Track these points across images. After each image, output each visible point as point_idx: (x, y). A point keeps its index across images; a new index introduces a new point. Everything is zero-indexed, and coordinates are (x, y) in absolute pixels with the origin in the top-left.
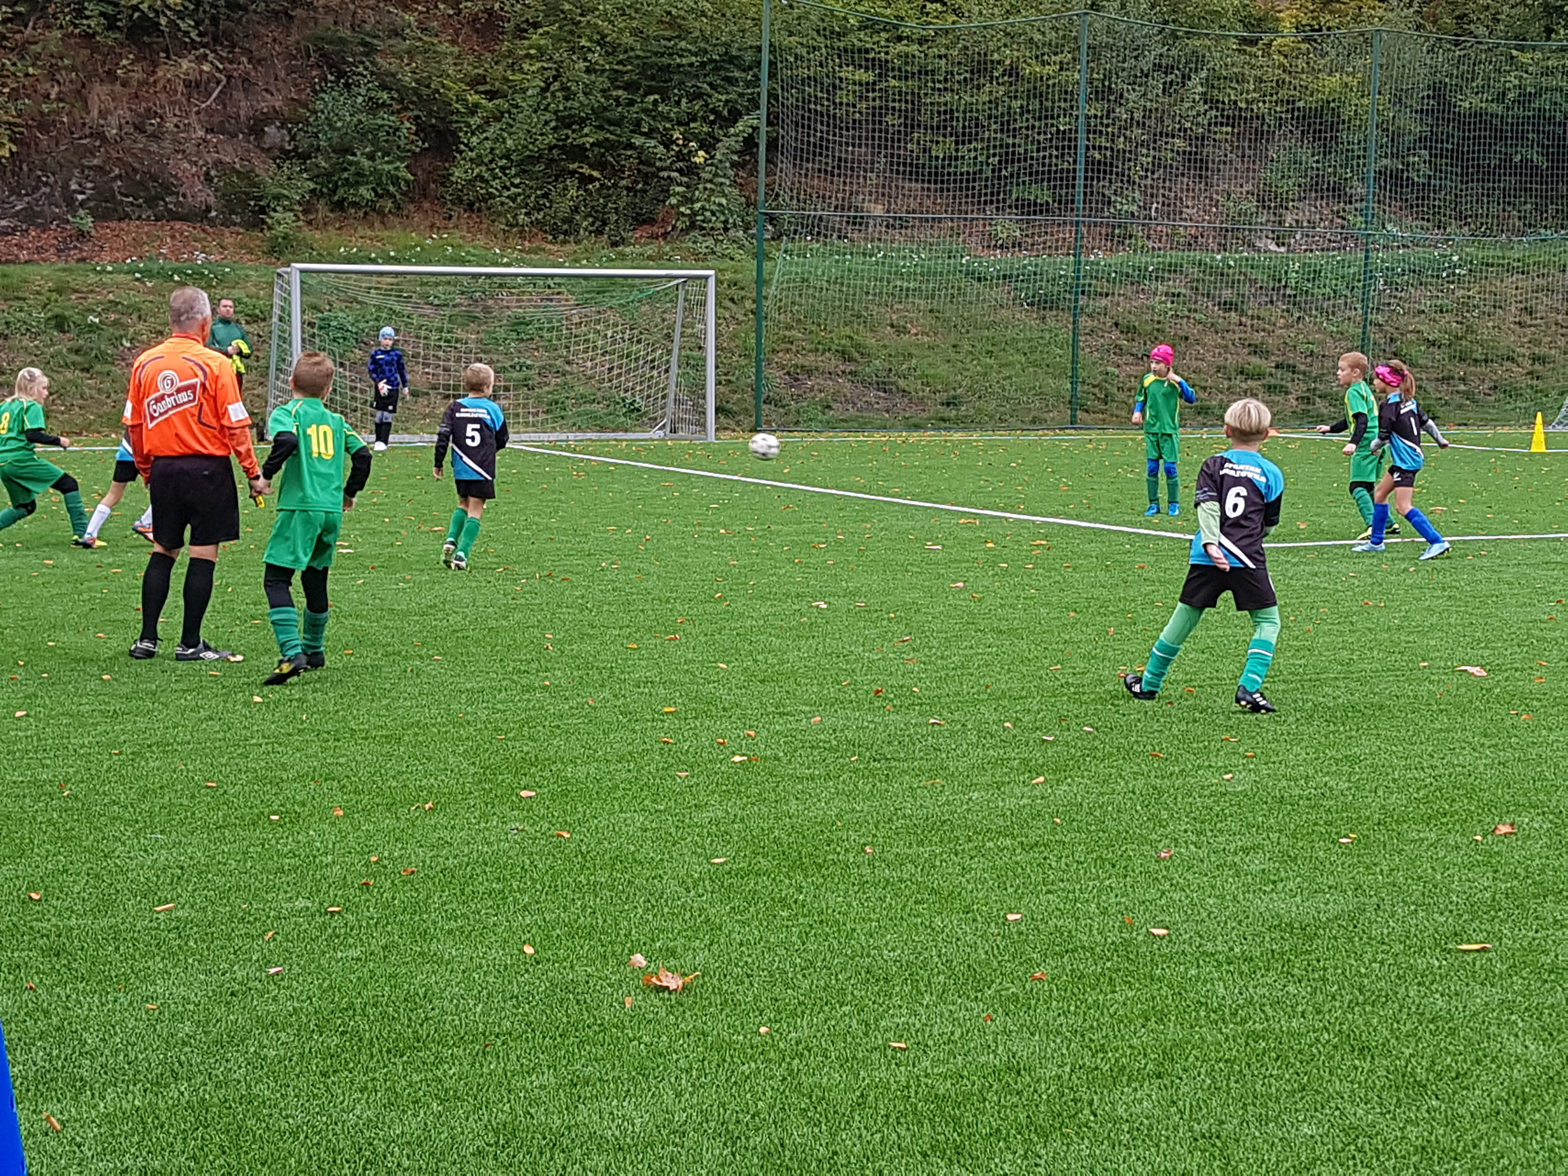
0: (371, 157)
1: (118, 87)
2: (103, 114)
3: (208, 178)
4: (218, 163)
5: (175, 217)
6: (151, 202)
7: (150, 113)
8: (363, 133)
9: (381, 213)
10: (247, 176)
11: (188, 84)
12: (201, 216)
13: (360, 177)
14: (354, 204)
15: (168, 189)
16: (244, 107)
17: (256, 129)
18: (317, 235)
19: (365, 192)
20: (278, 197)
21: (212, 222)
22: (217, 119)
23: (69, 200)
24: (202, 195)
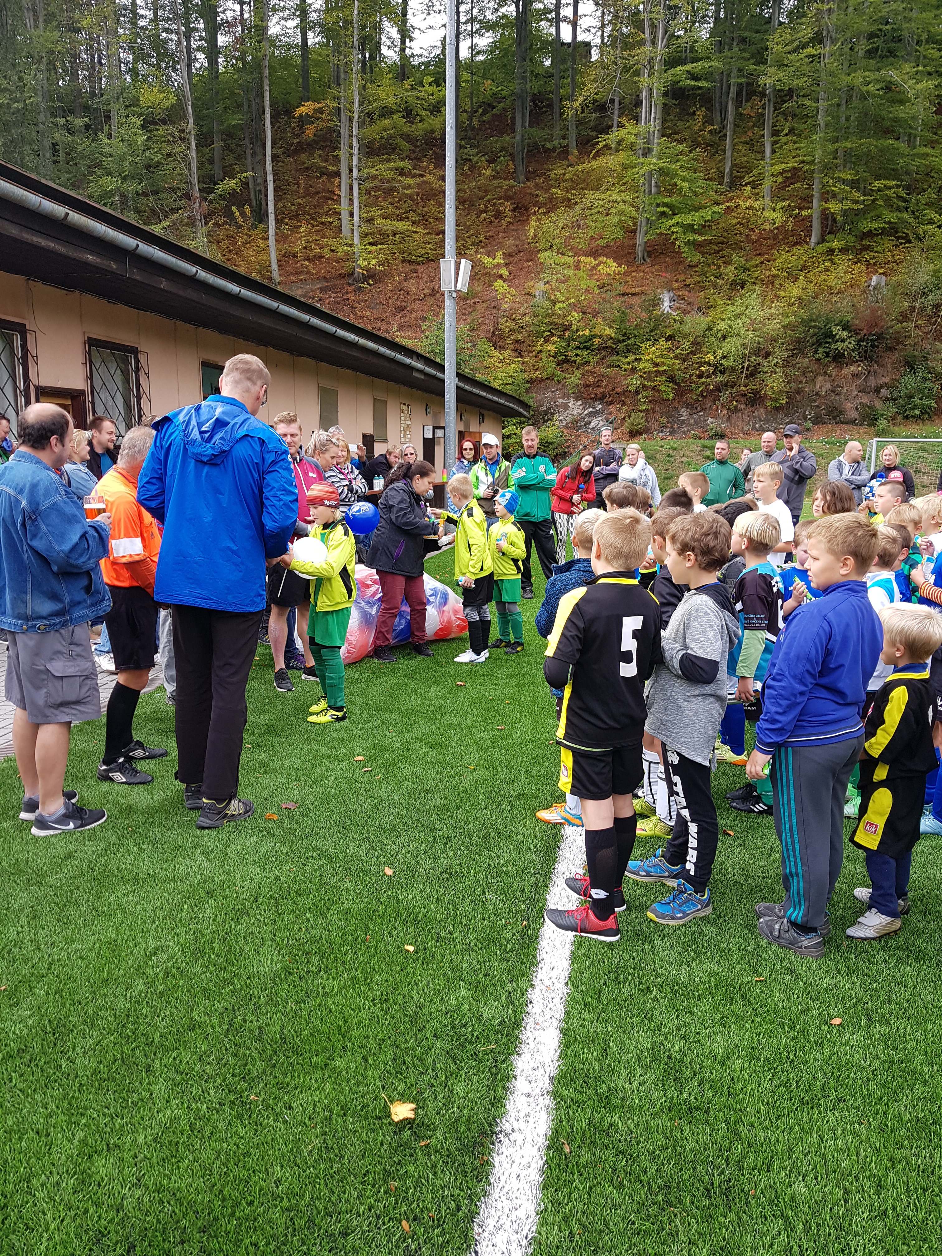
0: (921, 399)
1: (827, 377)
2: (821, 388)
3: (857, 409)
4: (861, 403)
5: (843, 423)
6: (834, 418)
7: (838, 386)
8: (919, 390)
9: (923, 420)
10: (872, 408)
11: (853, 375)
12: (853, 422)
13: (915, 407)
14: (912, 417)
15: (841, 413)
16: (873, 382)
17: (877, 390)
18: (896, 428)
19: (917, 412)
20: (882, 415)
21: (856, 425)
22: (862, 388)
23: (805, 418)
24: (854, 415)
